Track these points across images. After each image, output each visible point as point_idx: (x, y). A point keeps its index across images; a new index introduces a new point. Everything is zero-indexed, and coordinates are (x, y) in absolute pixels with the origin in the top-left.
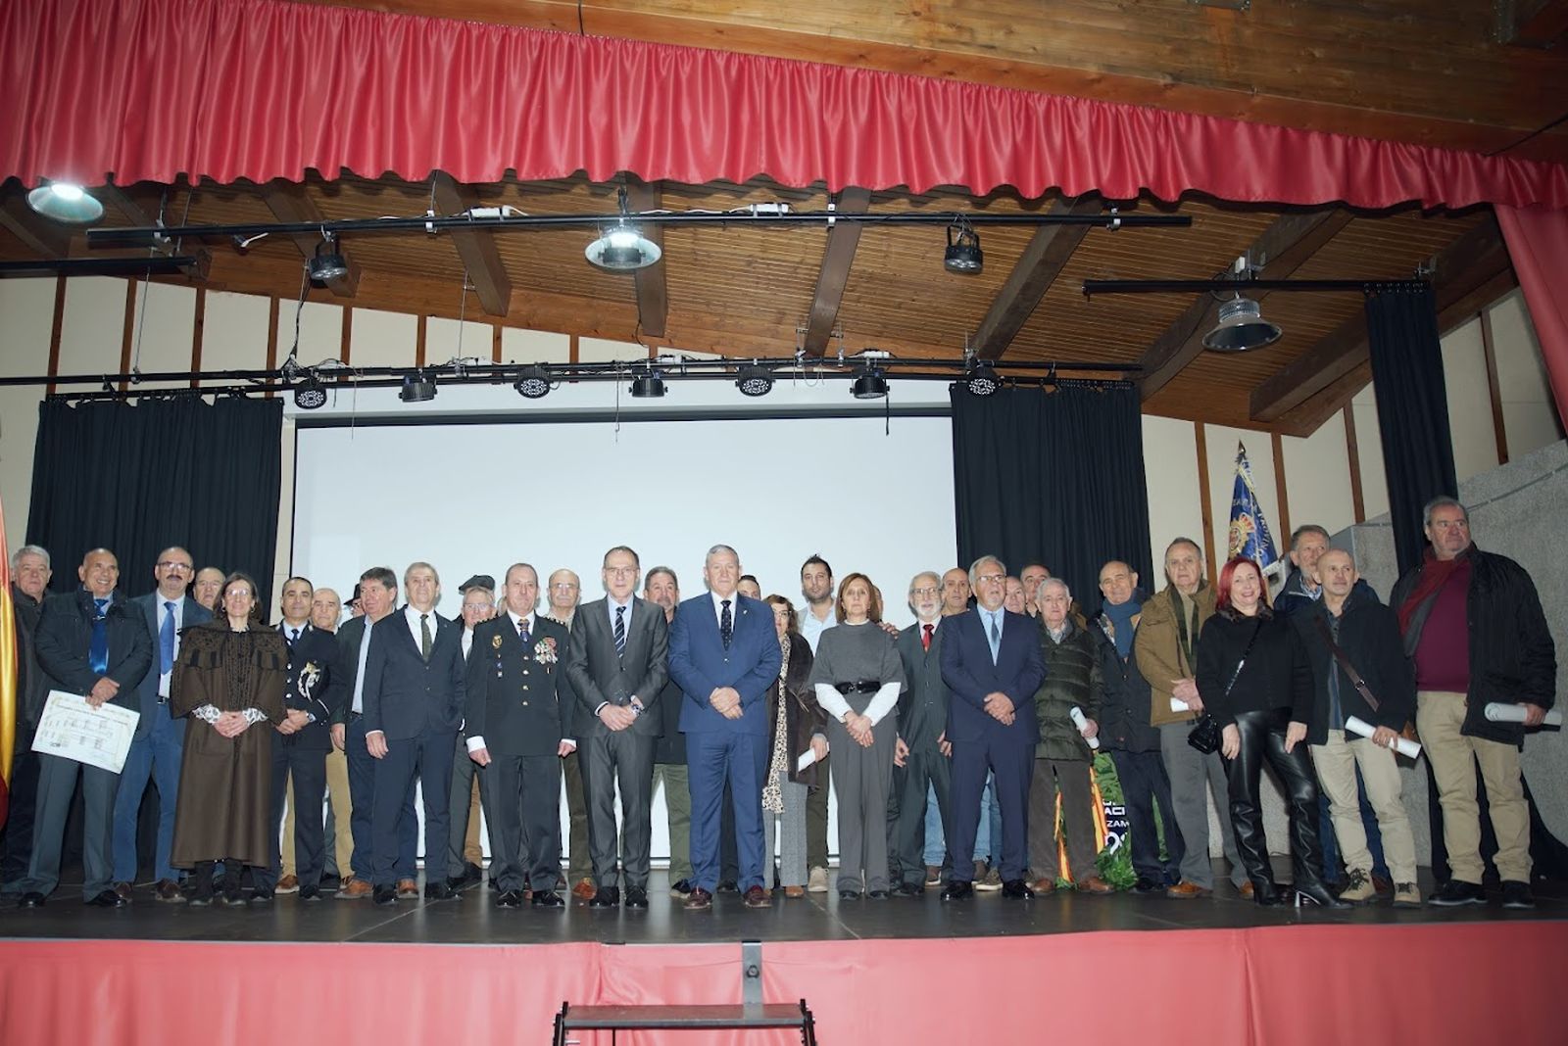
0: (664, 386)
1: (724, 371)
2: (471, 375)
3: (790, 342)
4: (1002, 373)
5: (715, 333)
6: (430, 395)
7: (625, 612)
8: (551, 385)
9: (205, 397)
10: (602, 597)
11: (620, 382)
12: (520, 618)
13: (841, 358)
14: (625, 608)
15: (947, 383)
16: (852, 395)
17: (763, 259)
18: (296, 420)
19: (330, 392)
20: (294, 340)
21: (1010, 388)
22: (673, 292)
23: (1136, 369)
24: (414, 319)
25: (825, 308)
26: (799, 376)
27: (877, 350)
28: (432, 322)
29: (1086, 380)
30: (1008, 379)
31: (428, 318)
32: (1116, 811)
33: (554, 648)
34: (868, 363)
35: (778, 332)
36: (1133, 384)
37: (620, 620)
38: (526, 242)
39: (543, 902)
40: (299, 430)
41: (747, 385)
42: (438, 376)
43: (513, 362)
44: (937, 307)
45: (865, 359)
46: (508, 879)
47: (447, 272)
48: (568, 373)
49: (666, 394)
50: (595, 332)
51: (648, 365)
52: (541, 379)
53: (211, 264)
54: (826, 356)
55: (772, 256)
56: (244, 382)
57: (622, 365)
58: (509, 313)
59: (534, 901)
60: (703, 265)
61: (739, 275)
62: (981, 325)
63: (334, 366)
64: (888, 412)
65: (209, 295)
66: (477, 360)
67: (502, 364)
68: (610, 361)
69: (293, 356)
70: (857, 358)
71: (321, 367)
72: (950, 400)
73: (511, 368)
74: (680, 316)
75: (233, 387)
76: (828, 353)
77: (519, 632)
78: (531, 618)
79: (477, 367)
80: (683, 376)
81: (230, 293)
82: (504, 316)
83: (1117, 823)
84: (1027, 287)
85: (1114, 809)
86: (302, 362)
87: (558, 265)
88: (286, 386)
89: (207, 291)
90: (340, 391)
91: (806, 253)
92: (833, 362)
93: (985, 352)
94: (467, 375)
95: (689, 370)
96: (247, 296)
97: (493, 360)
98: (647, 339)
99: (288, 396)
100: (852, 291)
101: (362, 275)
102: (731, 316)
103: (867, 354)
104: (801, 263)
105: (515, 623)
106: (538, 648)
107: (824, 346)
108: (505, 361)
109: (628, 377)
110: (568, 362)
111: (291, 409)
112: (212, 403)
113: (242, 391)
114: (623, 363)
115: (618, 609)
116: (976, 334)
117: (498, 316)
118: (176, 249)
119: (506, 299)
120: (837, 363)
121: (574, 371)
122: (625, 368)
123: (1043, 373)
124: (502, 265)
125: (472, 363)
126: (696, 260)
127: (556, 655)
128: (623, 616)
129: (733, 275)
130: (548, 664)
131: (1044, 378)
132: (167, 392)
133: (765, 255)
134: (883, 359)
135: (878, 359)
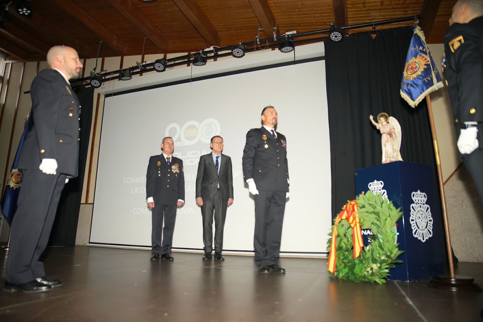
2: (147, 69)
7: (219, 158)
10: (209, 153)
12: (167, 156)
13: (275, 36)
14: (219, 157)
18: (105, 95)
27: (290, 31)
31: (145, 55)
33: (178, 168)
34: (286, 36)
37: (217, 161)
39: (165, 258)
40: (105, 98)
41: (234, 52)
42: (135, 70)
46: (156, 250)
48: (176, 62)
51: (201, 53)
52: (161, 63)
59: (162, 258)
63: (105, 72)
69: (93, 71)
70: (282, 36)
77: (167, 161)
78: (170, 156)
79: (146, 64)
80: (216, 56)
94: (144, 69)
103: (287, 33)
105: (165, 158)
106: (173, 167)
115: (217, 157)
120: (274, 39)
122: (194, 56)
127: (179, 170)
128: (218, 160)
130: (176, 173)
131: (370, 31)
134: (293, 34)
135: (291, 35)
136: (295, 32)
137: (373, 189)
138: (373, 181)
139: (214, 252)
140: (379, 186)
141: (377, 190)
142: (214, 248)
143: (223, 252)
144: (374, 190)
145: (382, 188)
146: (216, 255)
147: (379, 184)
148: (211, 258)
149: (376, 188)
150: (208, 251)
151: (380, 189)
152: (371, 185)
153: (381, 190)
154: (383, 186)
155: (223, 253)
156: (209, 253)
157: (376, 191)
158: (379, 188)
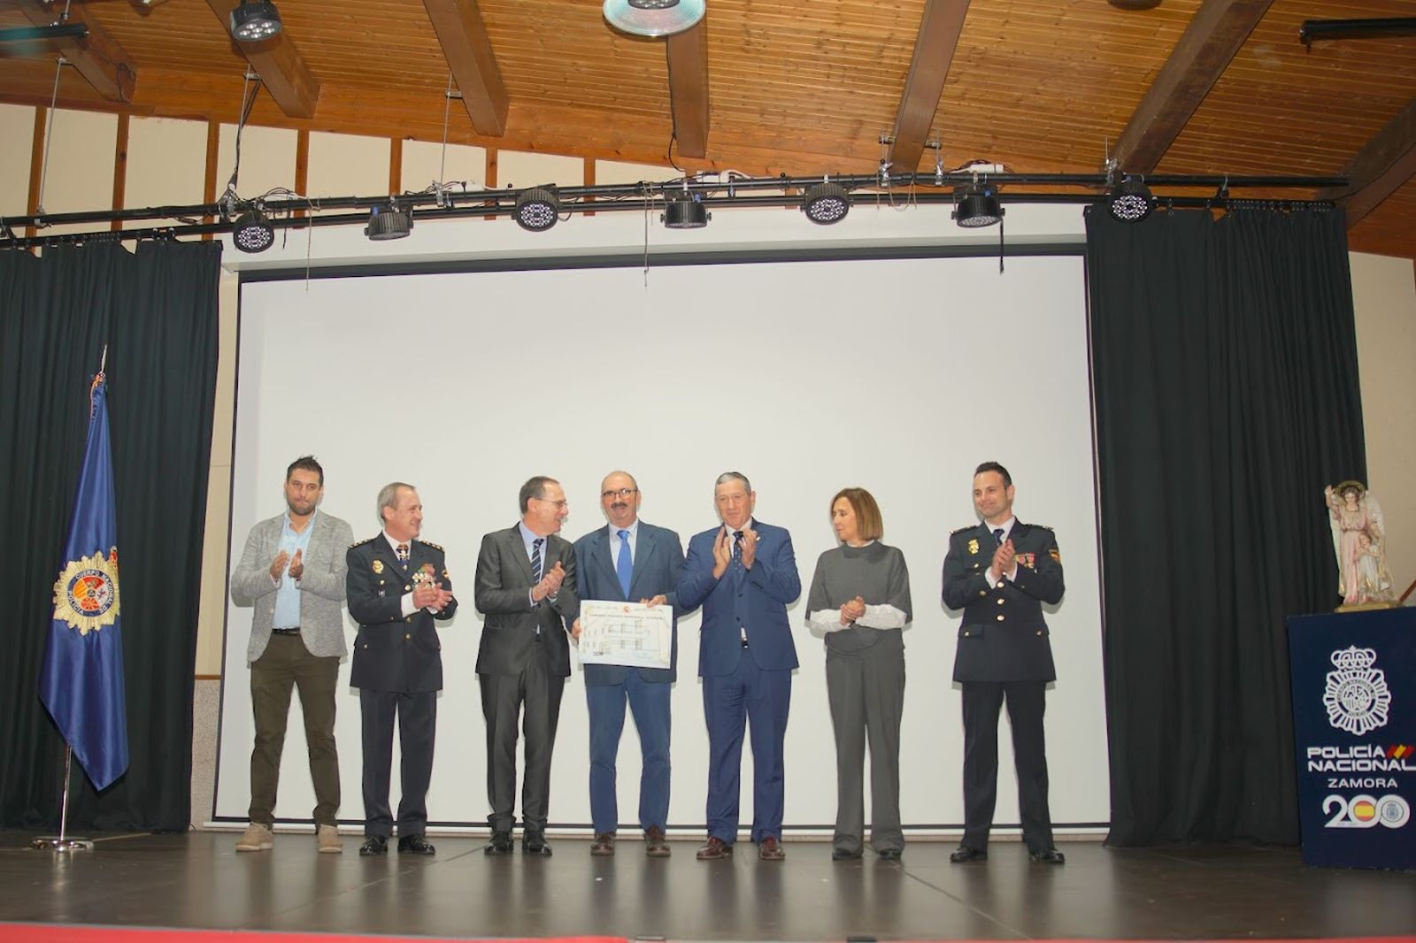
0: (707, 213)
1: (783, 194)
2: (457, 206)
3: (870, 157)
4: (1157, 192)
5: (773, 152)
6: (404, 230)
7: (540, 545)
8: (559, 215)
9: (125, 243)
11: (649, 212)
13: (940, 173)
15: (1080, 208)
16: (955, 221)
17: (838, 36)
18: (240, 272)
19: (279, 233)
20: (235, 166)
21: (1166, 212)
22: (716, 95)
23: (1339, 184)
24: (386, 143)
25: (916, 110)
26: (884, 199)
27: (987, 163)
28: (408, 146)
29: (1268, 201)
30: (1162, 201)
31: (404, 141)
32: (1342, 766)
34: (976, 178)
35: (852, 150)
36: (1334, 205)
37: (536, 553)
38: (525, 27)
40: (243, 284)
41: (816, 209)
42: (415, 208)
43: (510, 186)
44: (1070, 102)
45: (972, 174)
47: (427, 81)
48: (581, 200)
49: (708, 222)
50: (616, 155)
51: (685, 186)
52: (546, 203)
53: (136, 84)
54: (919, 171)
55: (850, 31)
56: (172, 222)
57: (651, 187)
58: (505, 132)
60: (758, 51)
61: (804, 65)
62: (1129, 126)
63: (283, 197)
64: (1002, 250)
65: (134, 121)
66: (464, 184)
67: (498, 189)
68: (637, 182)
69: (232, 186)
70: (960, 174)
71: (267, 199)
72: (1083, 231)
73: (507, 194)
74: (725, 132)
75: (159, 229)
76: (924, 166)
79: (465, 193)
80: (732, 202)
81: (159, 119)
82: (500, 136)
83: (1343, 783)
84: (1207, 51)
85: (1339, 763)
86: (245, 192)
87: (568, 61)
88: (224, 227)
89: (131, 117)
90: (290, 231)
91: (897, 24)
92: (929, 179)
93: (1132, 164)
94: (451, 205)
95: (739, 194)
96: (179, 121)
97: (486, 185)
98: (681, 160)
99: (227, 238)
100: (956, 82)
101: (322, 90)
102: (792, 129)
103: (974, 168)
104: (888, 40)
107: (917, 159)
108: (501, 186)
109: (658, 204)
110: (582, 185)
111: (232, 257)
112: (133, 250)
113: (169, 233)
114: (654, 184)
116: (1122, 136)
117: (492, 137)
118: (62, 15)
119: (502, 113)
120: (935, 180)
121: (590, 199)
122: (656, 191)
123: (1210, 192)
124: (495, 64)
125: (458, 189)
126: (749, 43)
128: (539, 550)
129: (796, 64)
131: (1211, 199)
132: (79, 237)
133: (843, 29)
134: (995, 174)
135: (988, 175)
136: (1000, 169)
137: (1346, 665)
138: (1345, 647)
139: (519, 831)
140: (1364, 659)
141: (1356, 669)
142: (519, 820)
143: (548, 830)
144: (1349, 667)
145: (1370, 664)
146: (528, 841)
147: (1362, 655)
148: (511, 848)
149: (1354, 665)
150: (501, 827)
151: (1365, 666)
152: (1340, 657)
153: (1370, 670)
154: (1373, 660)
155: (549, 834)
156: (504, 833)
157: (1354, 671)
158: (1362, 665)
